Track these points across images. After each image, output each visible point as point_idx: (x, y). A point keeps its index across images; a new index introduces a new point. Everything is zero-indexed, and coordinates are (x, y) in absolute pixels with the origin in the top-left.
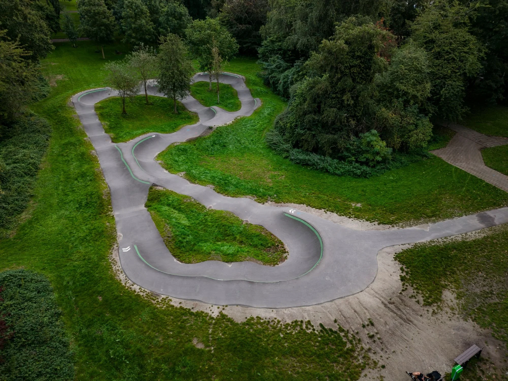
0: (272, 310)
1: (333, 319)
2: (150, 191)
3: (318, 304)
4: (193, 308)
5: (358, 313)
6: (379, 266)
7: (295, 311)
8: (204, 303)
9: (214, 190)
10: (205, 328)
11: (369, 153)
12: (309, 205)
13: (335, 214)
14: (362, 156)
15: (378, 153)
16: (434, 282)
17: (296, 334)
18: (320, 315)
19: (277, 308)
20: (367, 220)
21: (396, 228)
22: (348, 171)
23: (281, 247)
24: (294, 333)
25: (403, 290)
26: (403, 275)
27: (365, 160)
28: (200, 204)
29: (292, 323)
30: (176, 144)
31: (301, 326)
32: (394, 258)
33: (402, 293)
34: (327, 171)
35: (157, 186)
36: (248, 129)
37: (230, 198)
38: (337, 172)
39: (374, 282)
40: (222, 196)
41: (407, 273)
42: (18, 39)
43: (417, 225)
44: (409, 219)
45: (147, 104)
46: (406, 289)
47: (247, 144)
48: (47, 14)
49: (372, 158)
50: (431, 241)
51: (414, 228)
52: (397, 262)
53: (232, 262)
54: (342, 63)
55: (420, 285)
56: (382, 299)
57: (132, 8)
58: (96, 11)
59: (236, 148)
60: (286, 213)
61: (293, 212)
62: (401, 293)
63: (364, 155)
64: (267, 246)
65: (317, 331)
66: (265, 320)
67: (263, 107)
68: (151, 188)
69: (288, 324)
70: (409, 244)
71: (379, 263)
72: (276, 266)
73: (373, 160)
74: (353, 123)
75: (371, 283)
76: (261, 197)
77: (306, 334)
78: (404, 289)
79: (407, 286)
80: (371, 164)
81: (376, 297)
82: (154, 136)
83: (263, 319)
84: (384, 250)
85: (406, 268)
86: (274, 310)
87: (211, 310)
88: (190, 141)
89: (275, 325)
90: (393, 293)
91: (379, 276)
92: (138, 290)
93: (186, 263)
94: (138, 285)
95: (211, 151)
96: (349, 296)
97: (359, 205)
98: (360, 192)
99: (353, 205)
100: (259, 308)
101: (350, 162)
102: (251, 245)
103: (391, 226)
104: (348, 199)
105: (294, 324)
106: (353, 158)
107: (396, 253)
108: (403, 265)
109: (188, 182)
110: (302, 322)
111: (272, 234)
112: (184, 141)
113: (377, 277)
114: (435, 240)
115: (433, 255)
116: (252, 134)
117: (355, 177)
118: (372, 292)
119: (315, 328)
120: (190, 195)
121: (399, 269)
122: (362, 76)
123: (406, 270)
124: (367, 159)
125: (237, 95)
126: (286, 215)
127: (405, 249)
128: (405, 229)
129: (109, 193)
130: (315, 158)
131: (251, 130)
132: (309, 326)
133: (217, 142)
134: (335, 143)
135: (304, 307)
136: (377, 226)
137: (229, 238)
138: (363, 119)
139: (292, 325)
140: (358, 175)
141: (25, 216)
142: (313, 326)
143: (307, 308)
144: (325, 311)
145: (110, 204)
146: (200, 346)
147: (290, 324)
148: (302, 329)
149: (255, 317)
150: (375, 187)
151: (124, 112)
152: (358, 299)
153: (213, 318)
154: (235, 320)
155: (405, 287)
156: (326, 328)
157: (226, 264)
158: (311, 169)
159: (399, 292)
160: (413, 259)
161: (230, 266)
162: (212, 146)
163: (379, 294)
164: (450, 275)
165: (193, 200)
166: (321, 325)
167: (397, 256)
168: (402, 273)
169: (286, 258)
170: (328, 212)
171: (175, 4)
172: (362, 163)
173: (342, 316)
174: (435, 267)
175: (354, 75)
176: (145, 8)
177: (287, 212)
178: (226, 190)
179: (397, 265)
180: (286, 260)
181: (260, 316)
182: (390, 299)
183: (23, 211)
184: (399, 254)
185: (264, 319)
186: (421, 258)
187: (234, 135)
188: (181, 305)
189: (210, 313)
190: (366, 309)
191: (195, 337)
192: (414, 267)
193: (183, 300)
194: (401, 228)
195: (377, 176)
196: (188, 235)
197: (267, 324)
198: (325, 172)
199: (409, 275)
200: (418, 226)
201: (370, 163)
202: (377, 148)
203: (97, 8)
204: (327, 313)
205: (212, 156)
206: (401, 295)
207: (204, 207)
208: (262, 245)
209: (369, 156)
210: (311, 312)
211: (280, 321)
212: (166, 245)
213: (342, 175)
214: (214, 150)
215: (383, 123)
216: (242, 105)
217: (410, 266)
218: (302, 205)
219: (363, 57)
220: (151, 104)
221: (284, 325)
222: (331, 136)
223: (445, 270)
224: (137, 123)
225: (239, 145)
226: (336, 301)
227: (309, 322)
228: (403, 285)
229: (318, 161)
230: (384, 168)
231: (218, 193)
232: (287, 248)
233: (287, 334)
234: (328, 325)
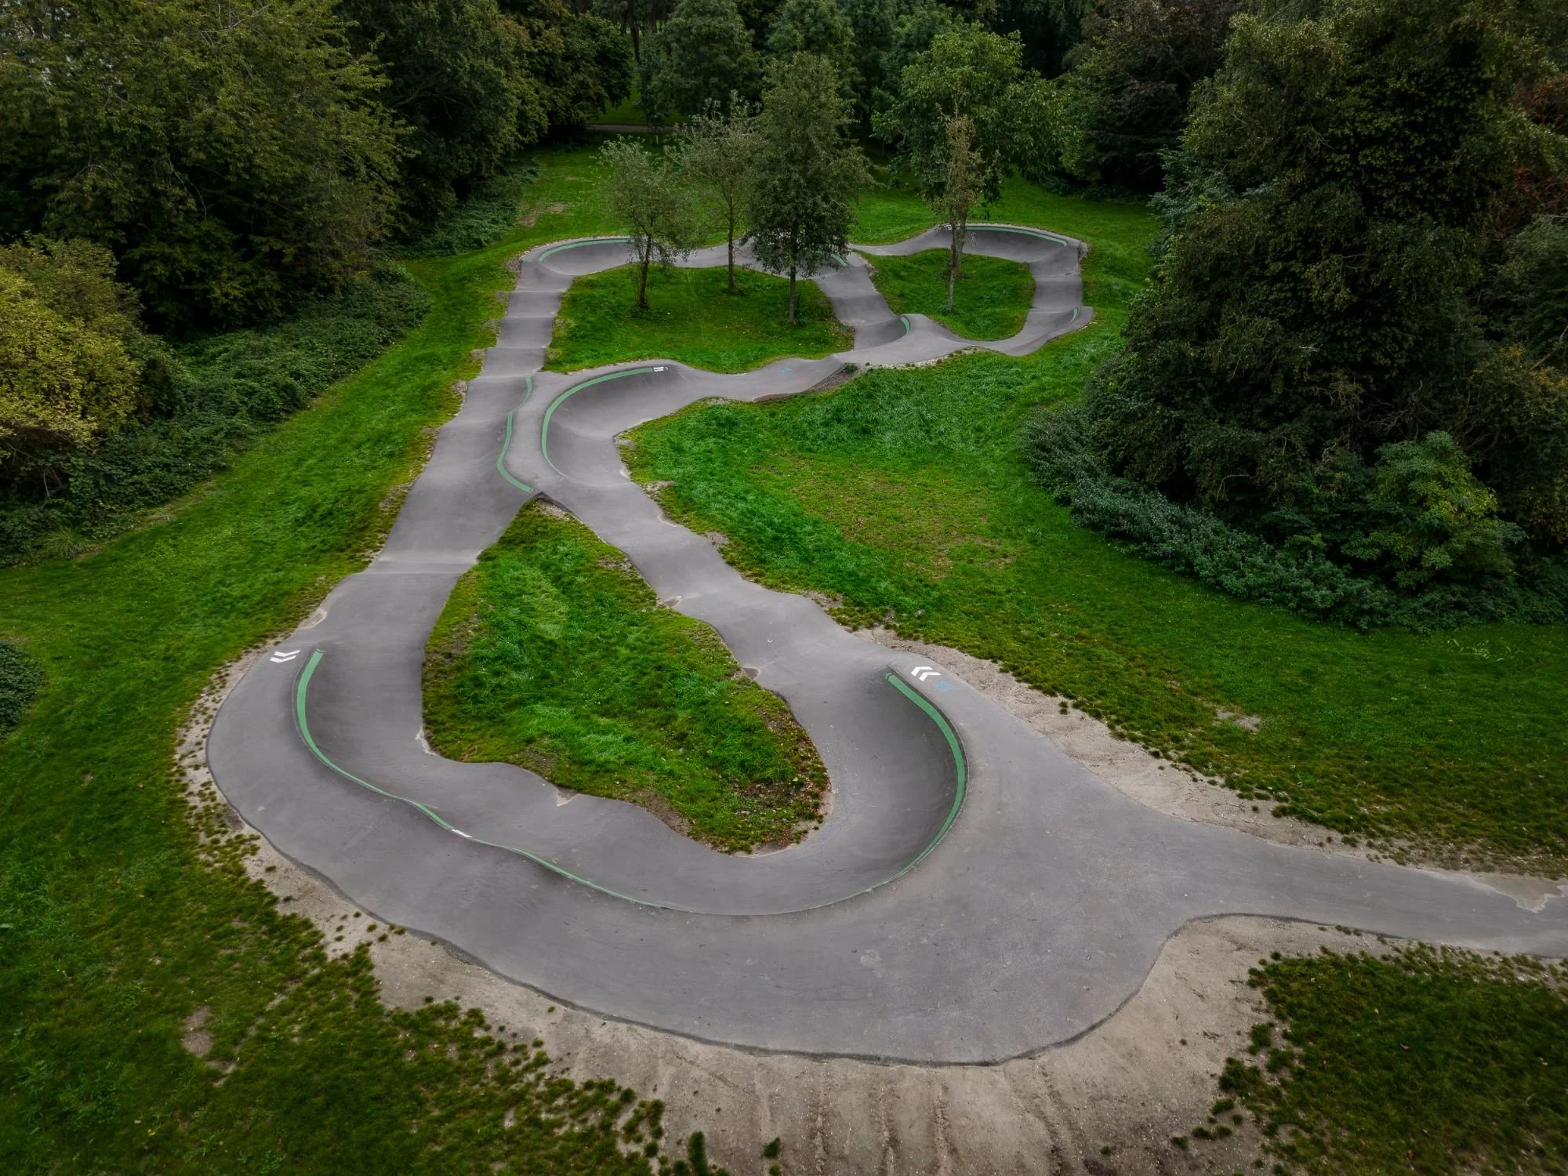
0: (552, 1003)
1: (767, 1136)
2: (521, 515)
3: (751, 1050)
4: (287, 899)
5: (899, 1155)
6: (1149, 982)
7: (634, 1041)
8: (341, 894)
9: (721, 551)
10: (267, 985)
11: (1398, 530)
12: (1014, 668)
13: (1101, 727)
14: (1367, 535)
15: (1440, 535)
16: (1417, 1155)
17: (568, 1137)
18: (725, 1098)
19: (574, 1006)
20: (1231, 785)
21: (1361, 853)
22: (1279, 586)
23: (807, 793)
24: (560, 1132)
25: (1200, 1134)
26: (1248, 1062)
27: (1373, 554)
28: (644, 586)
29: (589, 1085)
30: (711, 403)
31: (615, 1111)
32: (1252, 971)
33: (1192, 1143)
34: (1190, 573)
35: (550, 502)
36: (983, 392)
37: (759, 587)
38: (1230, 580)
39: (1078, 1048)
40: (736, 577)
41: (1278, 1062)
42: (373, 45)
43: (1489, 869)
44: (1460, 834)
45: (729, 292)
46: (1225, 1133)
47: (956, 437)
48: (603, 47)
49: (1412, 551)
50: (1521, 960)
51: (1469, 879)
52: (1258, 994)
53: (580, 791)
54: (1318, 122)
55: (1317, 1142)
56: (1065, 1135)
57: (802, 21)
58: (704, 30)
59: (906, 443)
60: (893, 672)
61: (923, 678)
62: (1177, 1142)
63: (1375, 535)
64: (757, 775)
65: (663, 1161)
66: (493, 1033)
67: (1085, 335)
68: (528, 507)
69: (567, 1087)
70: (1381, 938)
71: (1162, 969)
72: (741, 854)
73: (1415, 563)
74: (1345, 387)
75: (1058, 1045)
76: (860, 604)
77: (608, 1150)
78: (1212, 1129)
79: (1238, 1120)
80: (1403, 579)
81: (1042, 1116)
82: (661, 369)
83: (488, 1028)
84: (1226, 925)
85: (1285, 1035)
86: (561, 1009)
87: (340, 929)
88: (764, 402)
89: (514, 1070)
90: (1140, 1129)
91: (1120, 1027)
92: (195, 788)
93: (443, 754)
94: (211, 771)
95: (814, 440)
96: (913, 1063)
97: (1249, 723)
98: (1289, 676)
99: (1223, 715)
100: (512, 981)
101: (1301, 551)
102: (706, 756)
103: (1337, 836)
104: (1211, 690)
105: (590, 1094)
106: (1317, 539)
107: (1276, 956)
108: (1280, 1016)
109: (659, 513)
110: (628, 1096)
111: (803, 738)
112: (753, 399)
113: (1105, 1026)
114: (1544, 963)
115: (1482, 1026)
116: (991, 410)
117: (1304, 618)
118: (1038, 1084)
119: (662, 1142)
120: (628, 551)
121: (1246, 1028)
122: (1415, 187)
123: (1281, 1045)
124: (1387, 555)
125: (1031, 297)
126: (893, 679)
127: (1342, 953)
128: (1411, 868)
129: (403, 497)
130: (1158, 511)
131: (994, 395)
132: (644, 1129)
133: (845, 416)
134: (1248, 461)
135: (681, 1040)
136: (1265, 820)
137: (652, 713)
138: (1415, 386)
139: (578, 1094)
140: (1316, 610)
141: (163, 515)
142: (658, 1133)
143: (695, 1048)
144: (758, 1086)
145: (386, 529)
146: (197, 1045)
147: (578, 1086)
148: (605, 1127)
149: (465, 1006)
150: (1375, 672)
151: (643, 303)
152: (946, 1089)
153: (319, 958)
154: (381, 993)
155: (1224, 1121)
156: (711, 1162)
157: (557, 791)
158: (1132, 554)
159: (1177, 1135)
160: (1350, 1009)
161: (561, 800)
162: (826, 424)
163: (1062, 1105)
164: (1540, 1152)
165: (625, 567)
166: (697, 1141)
167: (1273, 971)
168: (1252, 1051)
169: (799, 837)
170: (1075, 714)
171: (935, 13)
172: (1360, 569)
173: (818, 1141)
174: (1464, 1084)
175: (1374, 181)
176: (839, 21)
177: (903, 672)
178: (763, 561)
179: (1246, 1008)
180: (792, 847)
181: (486, 1012)
182: (1106, 1152)
183: (167, 501)
184: (1292, 963)
185: (495, 1028)
186: (1403, 1019)
187: (918, 403)
188: (268, 878)
189: (330, 935)
190: (953, 1151)
191: (211, 1004)
192: (1336, 1045)
193: (287, 863)
194: (1391, 862)
195: (1414, 632)
196: (518, 668)
197: (489, 1055)
198: (1182, 574)
199: (1286, 1074)
200: (1496, 875)
201: (1399, 574)
202: (1442, 510)
203: (707, 21)
204: (765, 1102)
205: (808, 455)
206: (1174, 1151)
207: (651, 597)
208: (742, 765)
209: (1398, 542)
210: (696, 1073)
211: (546, 1062)
212: (424, 681)
213: (1248, 596)
214: (825, 438)
215: (1497, 411)
216: (1026, 327)
217: (1314, 1036)
218: (988, 662)
219: (1421, 103)
220: (741, 294)
221: (547, 1084)
222: (1233, 432)
223: (1520, 1117)
224: (660, 337)
225: (921, 435)
226: (835, 1064)
227: (656, 1109)
228: (1220, 1108)
229: (1165, 526)
230: (1459, 606)
231: (731, 563)
232: (831, 803)
233: (534, 1122)
234: (727, 1156)
